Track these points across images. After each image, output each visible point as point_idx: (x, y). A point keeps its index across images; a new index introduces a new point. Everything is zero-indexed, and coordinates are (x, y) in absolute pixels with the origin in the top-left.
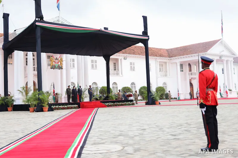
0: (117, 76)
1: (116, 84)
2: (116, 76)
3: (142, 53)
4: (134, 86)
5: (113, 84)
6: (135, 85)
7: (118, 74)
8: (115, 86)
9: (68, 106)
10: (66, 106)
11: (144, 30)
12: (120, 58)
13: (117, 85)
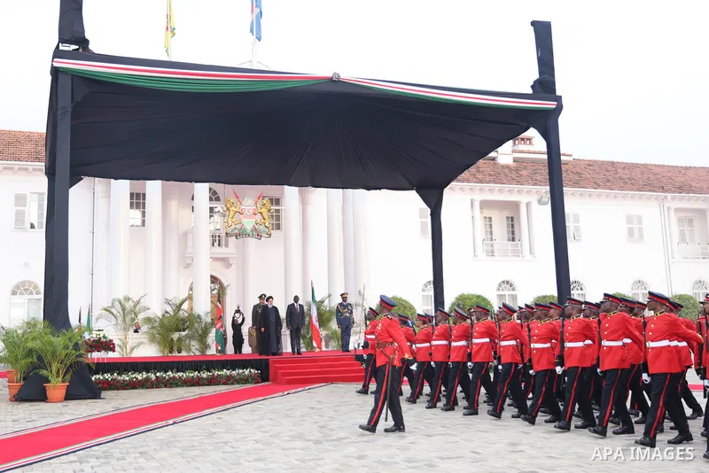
0: (515, 258)
1: (511, 286)
2: (510, 258)
3: (608, 181)
4: (580, 292)
5: (500, 285)
6: (581, 289)
7: (517, 253)
8: (506, 293)
9: (216, 373)
10: (205, 375)
11: (538, 77)
12: (523, 199)
13: (513, 289)
